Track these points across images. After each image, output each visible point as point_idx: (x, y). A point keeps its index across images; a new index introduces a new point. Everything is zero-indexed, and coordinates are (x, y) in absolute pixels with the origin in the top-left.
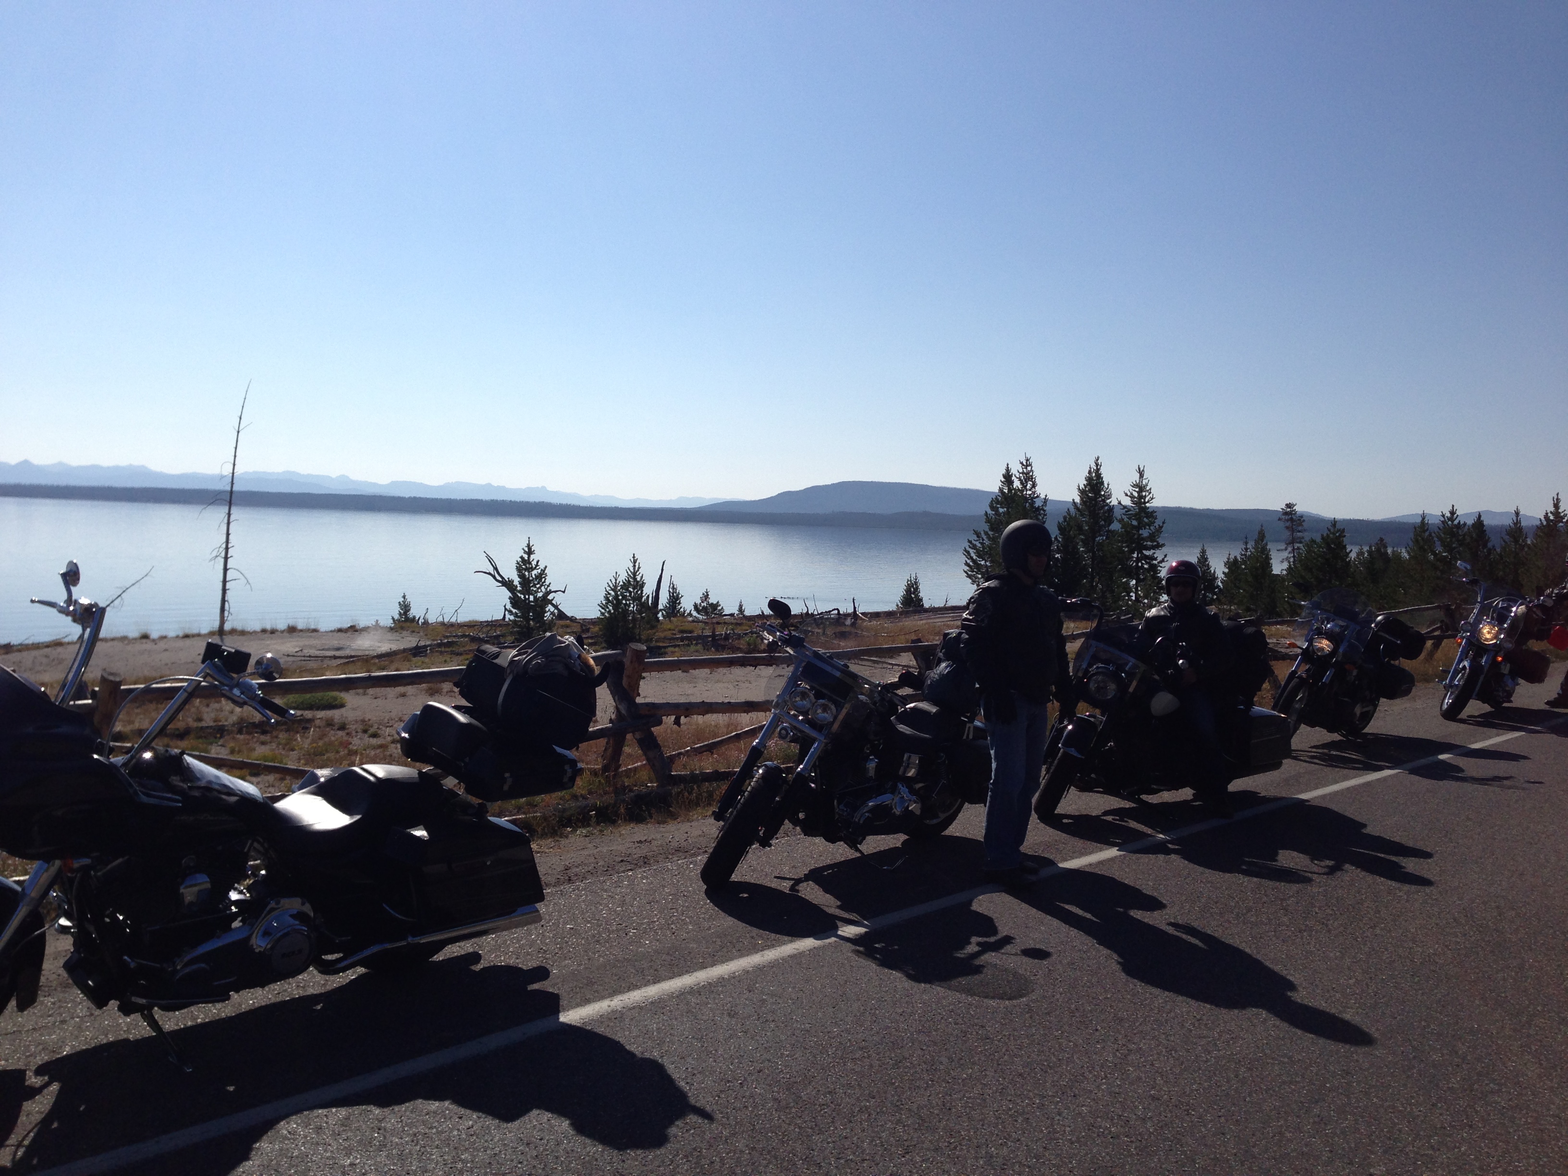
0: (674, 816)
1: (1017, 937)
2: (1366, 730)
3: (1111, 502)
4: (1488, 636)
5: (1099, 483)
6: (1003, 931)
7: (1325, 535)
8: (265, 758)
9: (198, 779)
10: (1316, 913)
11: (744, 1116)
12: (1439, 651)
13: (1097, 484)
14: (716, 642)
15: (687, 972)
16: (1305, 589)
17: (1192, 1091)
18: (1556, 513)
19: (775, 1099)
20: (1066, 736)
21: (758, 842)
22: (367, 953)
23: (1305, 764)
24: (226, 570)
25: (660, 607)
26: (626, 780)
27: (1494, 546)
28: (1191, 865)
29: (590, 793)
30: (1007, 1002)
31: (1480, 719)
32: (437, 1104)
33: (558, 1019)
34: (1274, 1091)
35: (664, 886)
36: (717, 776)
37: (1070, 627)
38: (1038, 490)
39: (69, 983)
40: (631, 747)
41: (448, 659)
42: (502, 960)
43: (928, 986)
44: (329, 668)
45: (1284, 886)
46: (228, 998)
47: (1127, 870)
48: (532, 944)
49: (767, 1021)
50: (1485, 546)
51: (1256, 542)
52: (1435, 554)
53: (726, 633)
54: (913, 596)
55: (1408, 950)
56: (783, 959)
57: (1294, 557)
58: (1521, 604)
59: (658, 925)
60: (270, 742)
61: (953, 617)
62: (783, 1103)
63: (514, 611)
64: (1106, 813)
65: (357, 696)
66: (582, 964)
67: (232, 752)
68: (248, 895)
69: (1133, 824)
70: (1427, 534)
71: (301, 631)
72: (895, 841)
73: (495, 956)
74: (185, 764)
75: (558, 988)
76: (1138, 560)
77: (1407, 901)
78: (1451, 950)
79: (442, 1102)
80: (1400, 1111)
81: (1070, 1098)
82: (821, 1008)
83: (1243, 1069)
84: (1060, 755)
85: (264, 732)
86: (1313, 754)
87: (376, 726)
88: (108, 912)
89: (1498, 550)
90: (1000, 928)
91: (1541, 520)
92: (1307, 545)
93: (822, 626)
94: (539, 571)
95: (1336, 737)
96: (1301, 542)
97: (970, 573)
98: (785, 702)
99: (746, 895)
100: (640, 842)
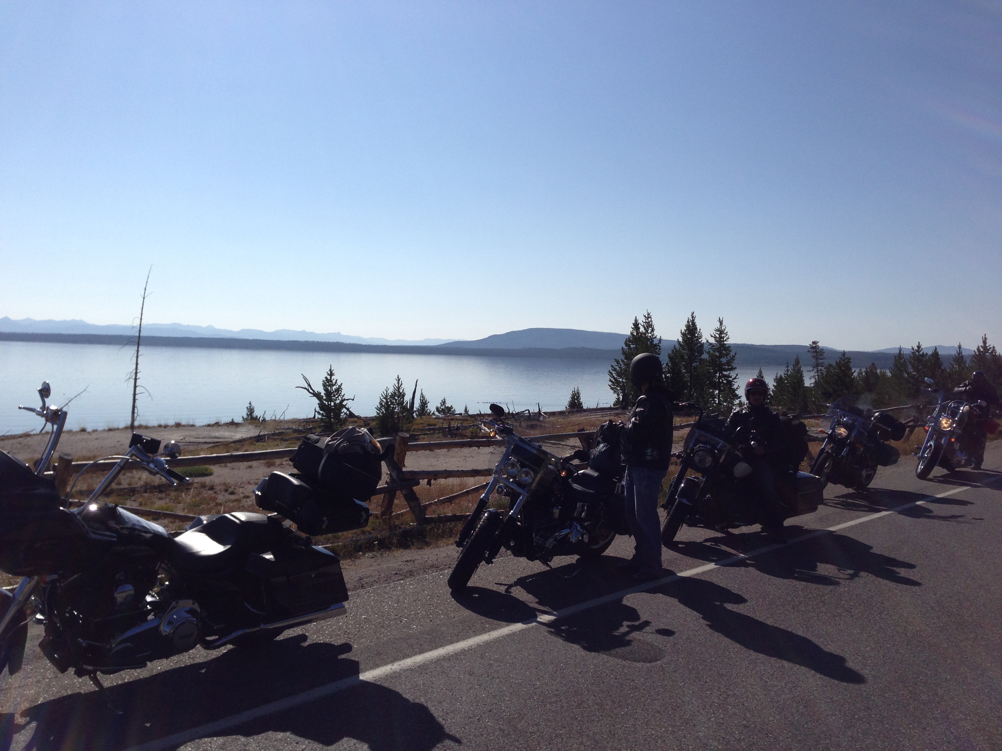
0: (428, 544)
1: (652, 622)
2: (869, 486)
3: (702, 341)
4: (946, 425)
5: (694, 329)
6: (643, 618)
7: (838, 361)
8: (162, 508)
9: (126, 523)
10: (843, 604)
11: (481, 741)
12: (913, 435)
13: (693, 329)
14: (451, 432)
15: (441, 646)
16: (827, 396)
17: (769, 721)
18: (985, 347)
19: (501, 730)
20: (680, 491)
21: (485, 560)
22: (234, 635)
23: (832, 509)
24: (135, 387)
25: (415, 409)
26: (396, 521)
27: (945, 368)
28: (762, 574)
29: (373, 530)
30: (648, 665)
31: (941, 479)
32: (282, 734)
33: (359, 677)
34: (822, 721)
35: (424, 590)
36: (455, 518)
37: (677, 421)
38: (656, 333)
39: (40, 656)
40: (399, 501)
41: (279, 444)
42: (321, 640)
43: (597, 654)
44: (202, 450)
45: (822, 587)
46: (145, 666)
47: (721, 577)
48: (340, 628)
49: (493, 678)
50: (940, 368)
51: (794, 366)
52: (908, 373)
53: (457, 426)
54: (576, 401)
55: (903, 628)
56: (503, 637)
57: (818, 375)
58: (966, 405)
59: (421, 615)
60: (165, 498)
61: (602, 415)
62: (506, 732)
63: (321, 412)
64: (706, 540)
65: (220, 468)
66: (372, 642)
67: (141, 505)
68: (158, 598)
69: (724, 548)
70: (902, 360)
71: (184, 426)
72: (572, 560)
73: (317, 637)
74: (118, 513)
75: (358, 657)
76: (720, 378)
77: (901, 596)
78: (930, 627)
79: (285, 733)
80: (903, 733)
81: (691, 727)
82: (528, 669)
83: (801, 707)
84: (676, 503)
85: (161, 492)
86: (836, 502)
87: (233, 487)
88: (67, 610)
89: (948, 370)
90: (641, 616)
91: (975, 351)
92: (826, 368)
93: (518, 421)
94: (337, 386)
95: (850, 490)
96: (822, 366)
97: (612, 386)
98: (501, 470)
99: (477, 596)
100: (407, 561)
